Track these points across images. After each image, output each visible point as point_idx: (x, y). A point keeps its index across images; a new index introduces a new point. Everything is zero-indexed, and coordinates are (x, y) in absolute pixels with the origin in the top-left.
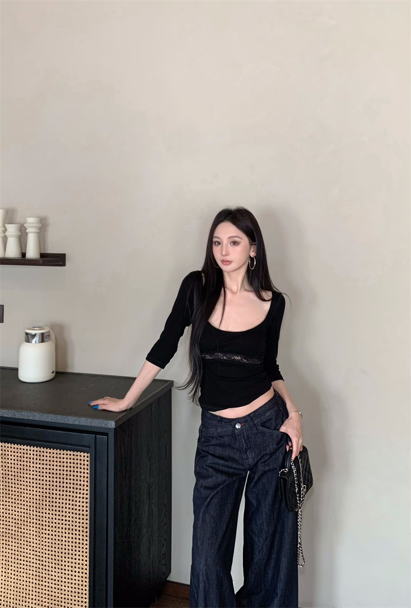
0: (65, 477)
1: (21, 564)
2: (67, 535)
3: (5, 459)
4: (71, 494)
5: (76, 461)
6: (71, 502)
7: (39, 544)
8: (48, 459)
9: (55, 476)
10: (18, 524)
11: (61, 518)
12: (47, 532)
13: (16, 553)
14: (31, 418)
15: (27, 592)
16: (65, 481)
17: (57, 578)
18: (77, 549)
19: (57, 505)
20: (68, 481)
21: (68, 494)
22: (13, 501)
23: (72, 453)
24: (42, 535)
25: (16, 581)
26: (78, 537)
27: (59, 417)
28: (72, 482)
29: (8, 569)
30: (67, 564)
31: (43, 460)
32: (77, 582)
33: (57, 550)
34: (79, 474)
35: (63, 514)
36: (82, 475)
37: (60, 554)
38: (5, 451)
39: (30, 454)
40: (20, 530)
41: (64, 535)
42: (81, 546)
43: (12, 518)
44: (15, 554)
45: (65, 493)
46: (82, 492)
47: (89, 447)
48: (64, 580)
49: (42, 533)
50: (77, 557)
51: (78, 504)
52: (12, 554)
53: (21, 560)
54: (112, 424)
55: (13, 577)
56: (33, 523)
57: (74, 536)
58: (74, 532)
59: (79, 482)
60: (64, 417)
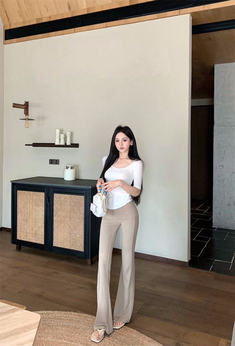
0: (77, 203)
2: (78, 220)
3: (60, 199)
4: (79, 208)
5: (81, 199)
6: (79, 210)
7: (70, 223)
8: (73, 198)
9: (75, 203)
12: (72, 219)
14: (68, 186)
15: (67, 238)
17: (75, 233)
19: (75, 211)
21: (78, 208)
22: (63, 211)
23: (79, 196)
27: (76, 186)
28: (79, 204)
30: (78, 228)
31: (71, 198)
32: (81, 234)
34: (81, 202)
35: (76, 214)
37: (76, 226)
38: (60, 196)
40: (65, 220)
42: (82, 223)
43: (62, 216)
44: (63, 227)
46: (82, 207)
47: (84, 194)
48: (77, 233)
50: (81, 226)
51: (81, 211)
54: (90, 187)
55: (63, 234)
57: (80, 220)
59: (81, 204)
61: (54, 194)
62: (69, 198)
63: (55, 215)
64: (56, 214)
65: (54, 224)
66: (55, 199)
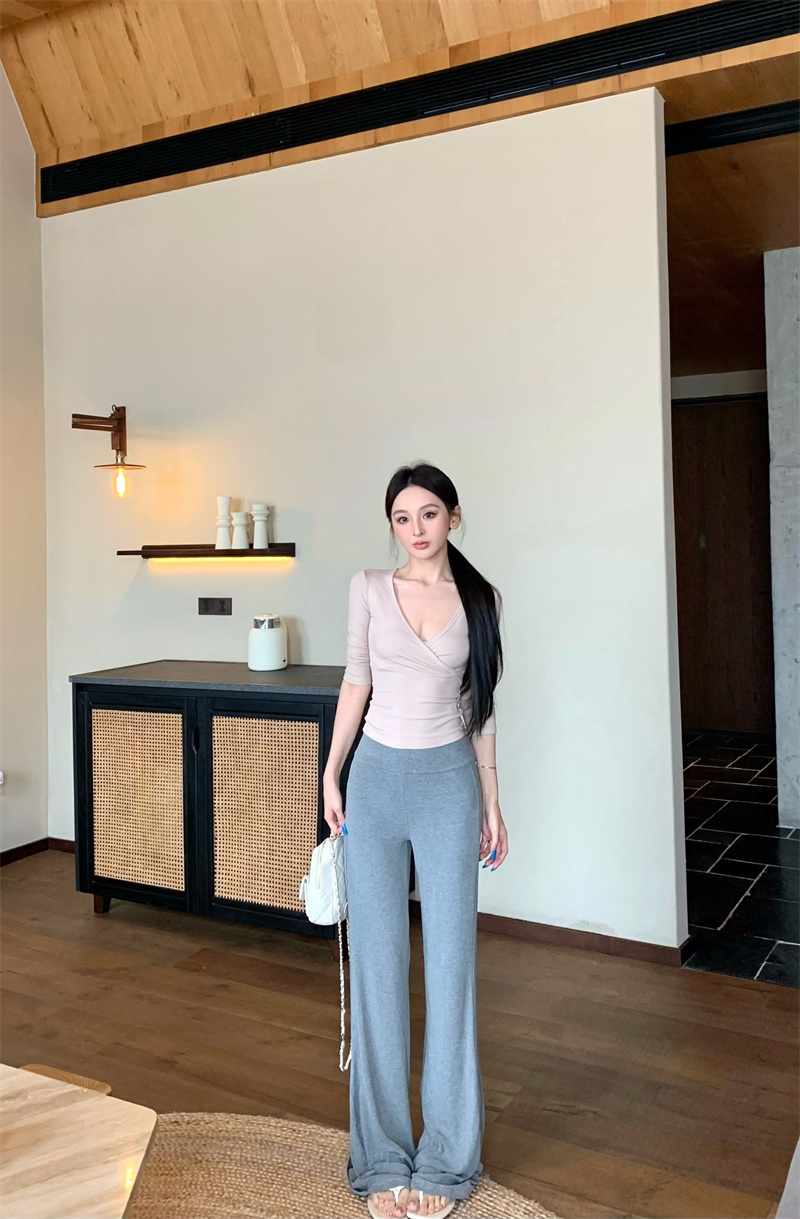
0: (294, 748)
2: (297, 806)
4: (301, 765)
5: (305, 733)
6: (301, 774)
7: (270, 816)
8: (276, 731)
9: (284, 748)
11: (291, 789)
12: (277, 804)
14: (258, 691)
15: (259, 869)
16: (294, 752)
17: (287, 850)
18: (307, 819)
19: (287, 776)
20: (298, 753)
21: (298, 765)
22: (244, 776)
23: (300, 723)
24: (273, 808)
26: (307, 807)
27: (285, 688)
28: (301, 753)
30: (297, 834)
31: (272, 732)
33: (287, 821)
34: (308, 745)
36: (311, 745)
37: (290, 825)
39: (259, 728)
40: (252, 806)
41: (294, 806)
42: (310, 816)
43: (243, 794)
45: (294, 765)
46: (311, 762)
47: (317, 716)
48: (294, 851)
50: (306, 827)
51: (308, 774)
57: (304, 806)
58: (304, 802)
59: (308, 753)
61: (215, 719)
62: (263, 730)
63: (217, 790)
64: (220, 786)
65: (217, 821)
66: (215, 735)
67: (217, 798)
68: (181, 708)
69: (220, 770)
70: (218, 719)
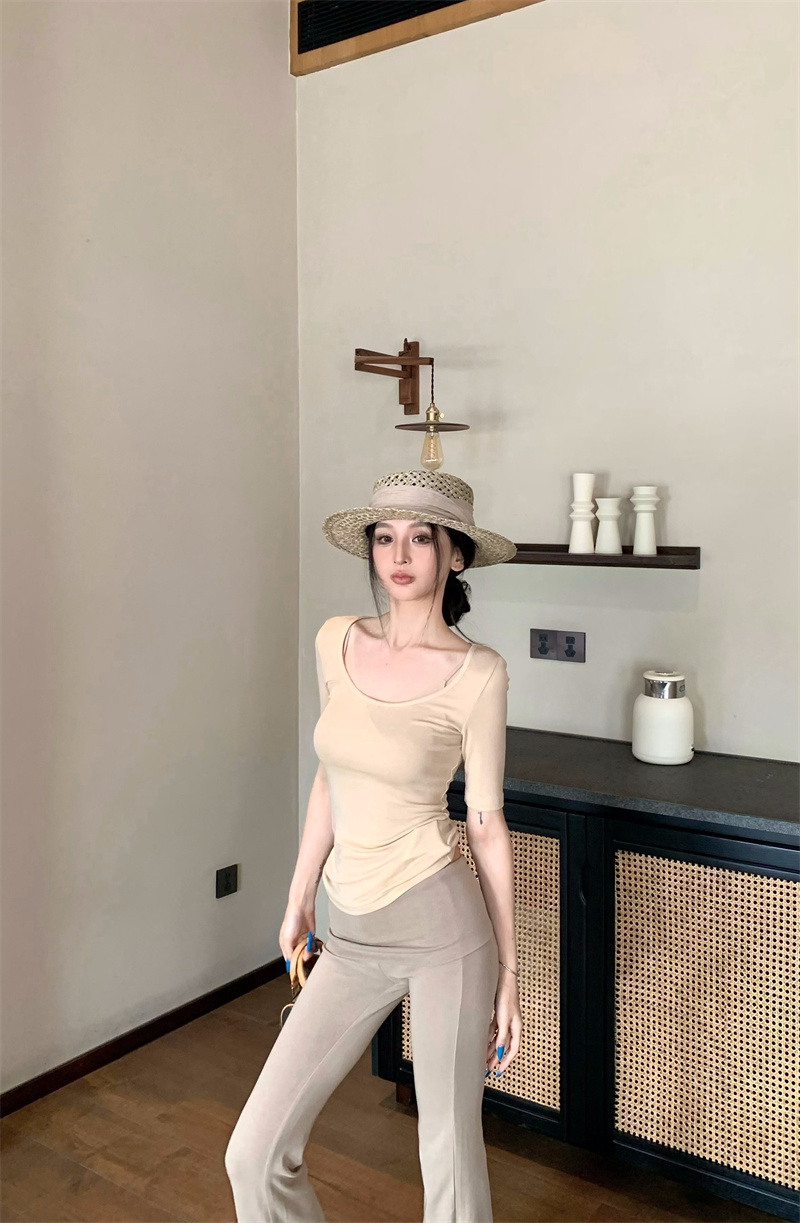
0: (771, 922)
1: (688, 1059)
2: (777, 1021)
3: (658, 883)
4: (783, 953)
6: (785, 968)
7: (723, 1030)
8: (740, 889)
9: (752, 919)
10: (682, 992)
11: (765, 990)
12: (738, 1011)
13: (679, 1040)
14: (709, 820)
16: (771, 928)
19: (757, 967)
20: (779, 931)
21: (777, 952)
22: (673, 953)
23: (784, 883)
24: (729, 1015)
25: (680, 1086)
27: (761, 821)
28: (785, 933)
29: (665, 1065)
30: (778, 1068)
31: (730, 891)
35: (768, 983)
38: (658, 870)
39: (705, 880)
40: (685, 1003)
41: (771, 1020)
43: (671, 982)
44: (676, 1042)
45: (771, 950)
48: (772, 1095)
49: (729, 1012)
50: (796, 1060)
52: (670, 1040)
53: (688, 1052)
55: (674, 1078)
56: (711, 994)
57: (791, 1023)
58: (791, 1016)
60: (772, 822)
61: (619, 854)
62: (715, 885)
63: (622, 969)
64: (628, 963)
65: (622, 1018)
66: (621, 880)
67: (621, 981)
68: (557, 829)
69: (628, 938)
70: (626, 855)
